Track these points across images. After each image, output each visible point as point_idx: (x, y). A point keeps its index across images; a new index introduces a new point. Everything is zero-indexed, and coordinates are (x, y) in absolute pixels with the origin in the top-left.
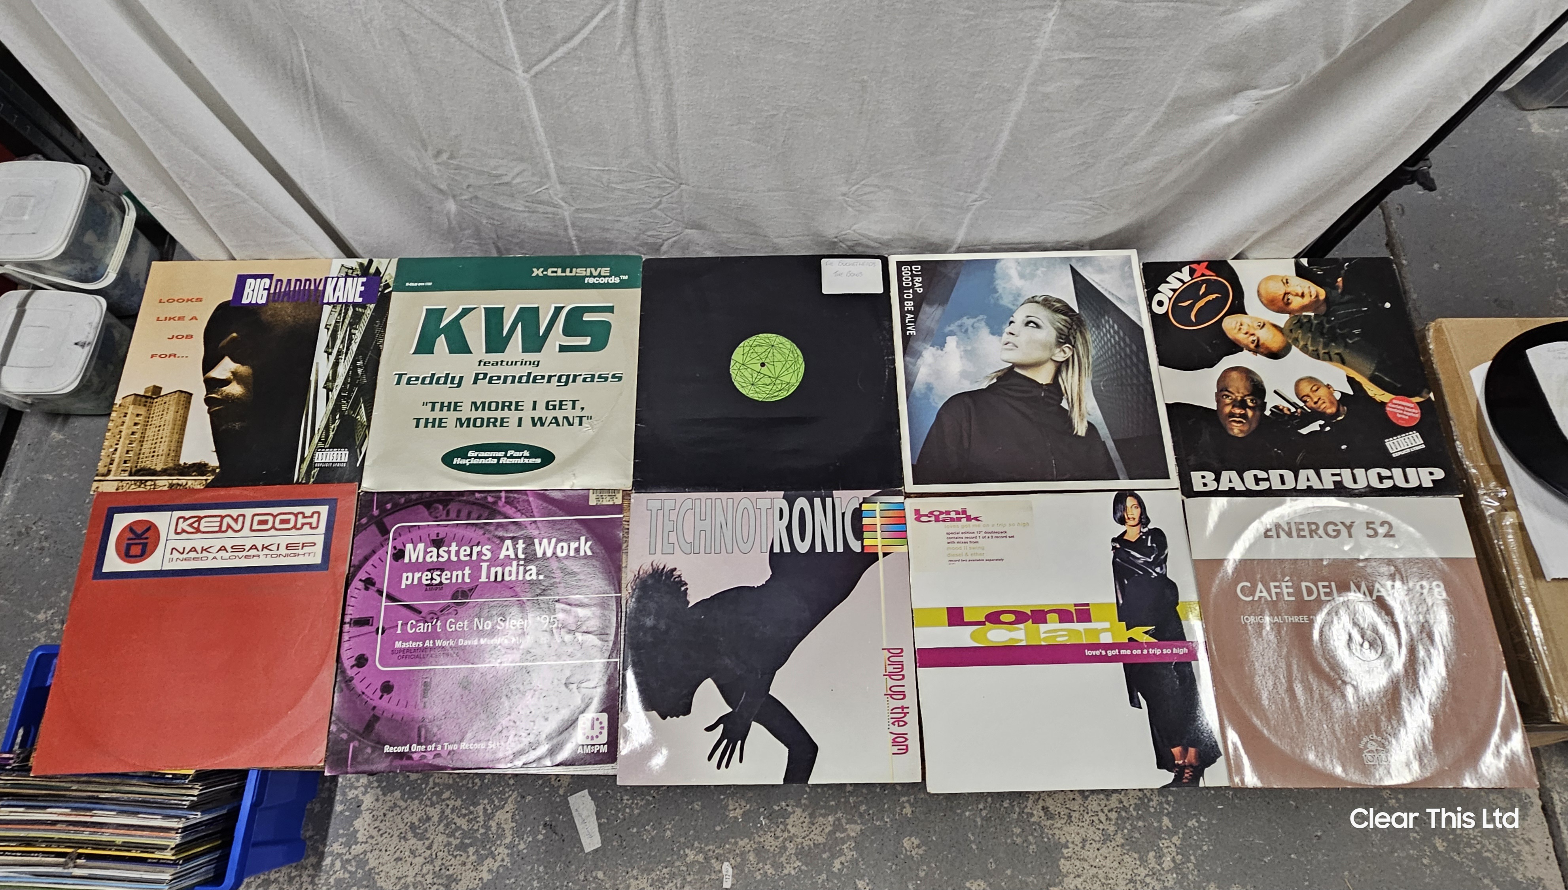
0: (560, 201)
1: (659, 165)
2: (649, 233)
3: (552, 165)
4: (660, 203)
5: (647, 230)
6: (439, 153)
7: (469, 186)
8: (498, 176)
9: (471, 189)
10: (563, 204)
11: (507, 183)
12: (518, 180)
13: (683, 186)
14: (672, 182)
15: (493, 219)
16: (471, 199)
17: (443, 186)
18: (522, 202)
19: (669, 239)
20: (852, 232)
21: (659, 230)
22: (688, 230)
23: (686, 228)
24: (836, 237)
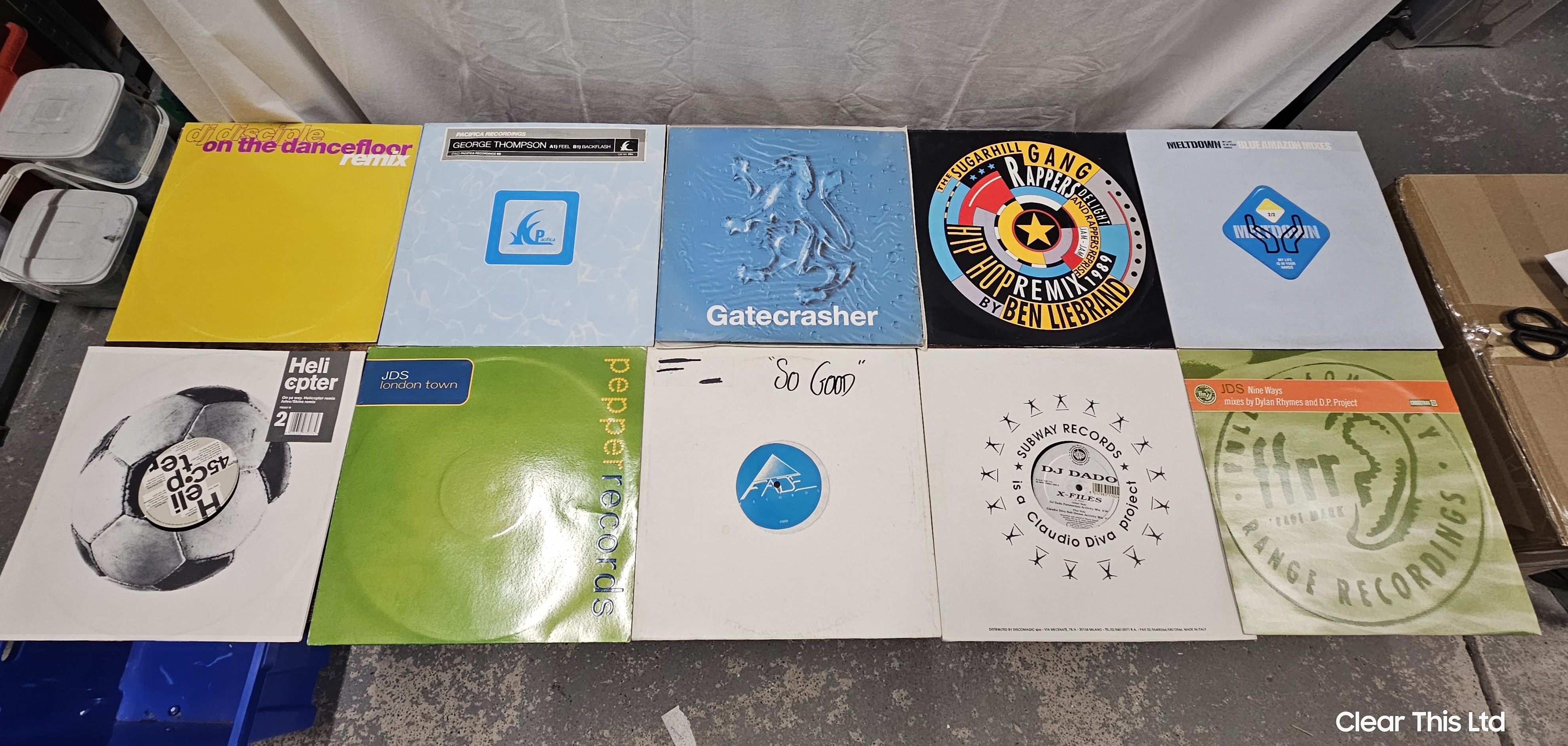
0: (573, 61)
1: (672, 15)
2: (658, 98)
3: (566, 16)
4: (670, 62)
5: (656, 95)
6: (452, 4)
7: (481, 44)
8: (511, 31)
9: (484, 48)
10: (575, 63)
11: (520, 39)
12: (531, 35)
13: (695, 41)
14: (684, 36)
15: (506, 83)
16: (485, 60)
17: (456, 47)
18: (534, 62)
19: (678, 104)
20: (855, 95)
21: (669, 93)
22: (696, 94)
23: (695, 91)
24: (839, 101)
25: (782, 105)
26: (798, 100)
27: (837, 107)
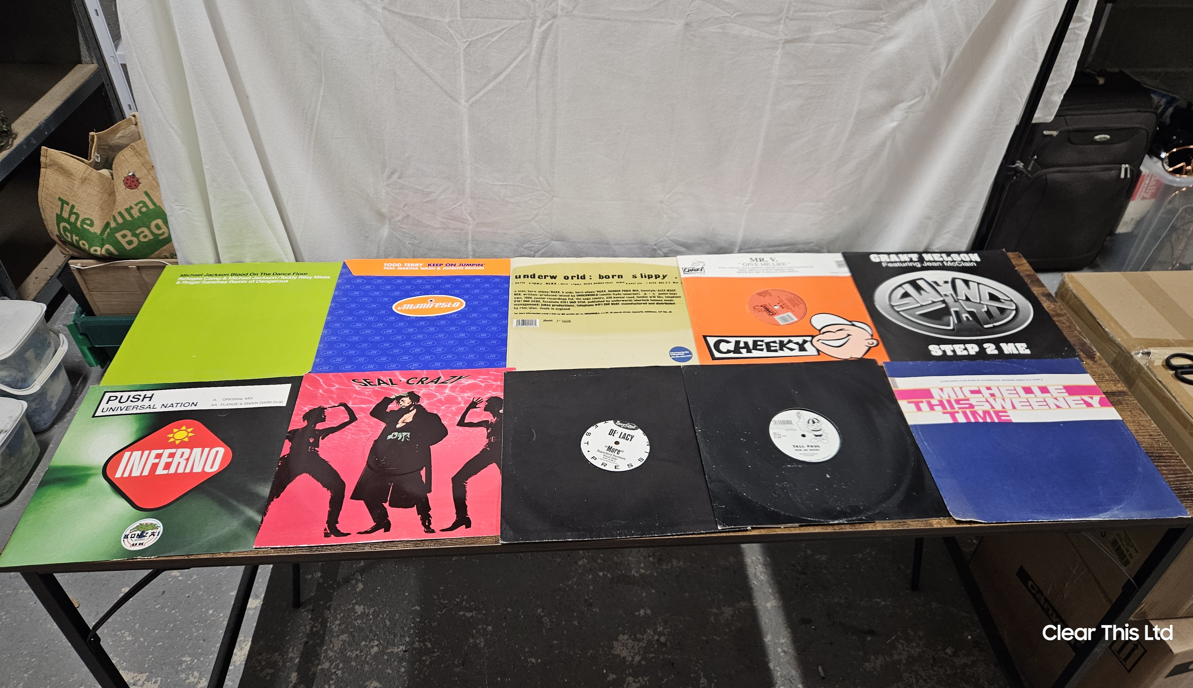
0: (468, 216)
1: (541, 179)
2: (526, 245)
3: (468, 181)
4: (537, 215)
5: (525, 243)
6: (392, 173)
7: (405, 206)
8: (428, 194)
9: (406, 209)
10: (469, 218)
11: (435, 200)
12: (442, 197)
13: (555, 199)
14: (548, 195)
15: (415, 238)
16: (403, 219)
17: (385, 210)
18: (439, 219)
19: (539, 250)
20: (667, 239)
21: (533, 241)
22: (553, 242)
23: (552, 240)
24: (656, 245)
25: (615, 247)
26: (626, 244)
27: (655, 250)
